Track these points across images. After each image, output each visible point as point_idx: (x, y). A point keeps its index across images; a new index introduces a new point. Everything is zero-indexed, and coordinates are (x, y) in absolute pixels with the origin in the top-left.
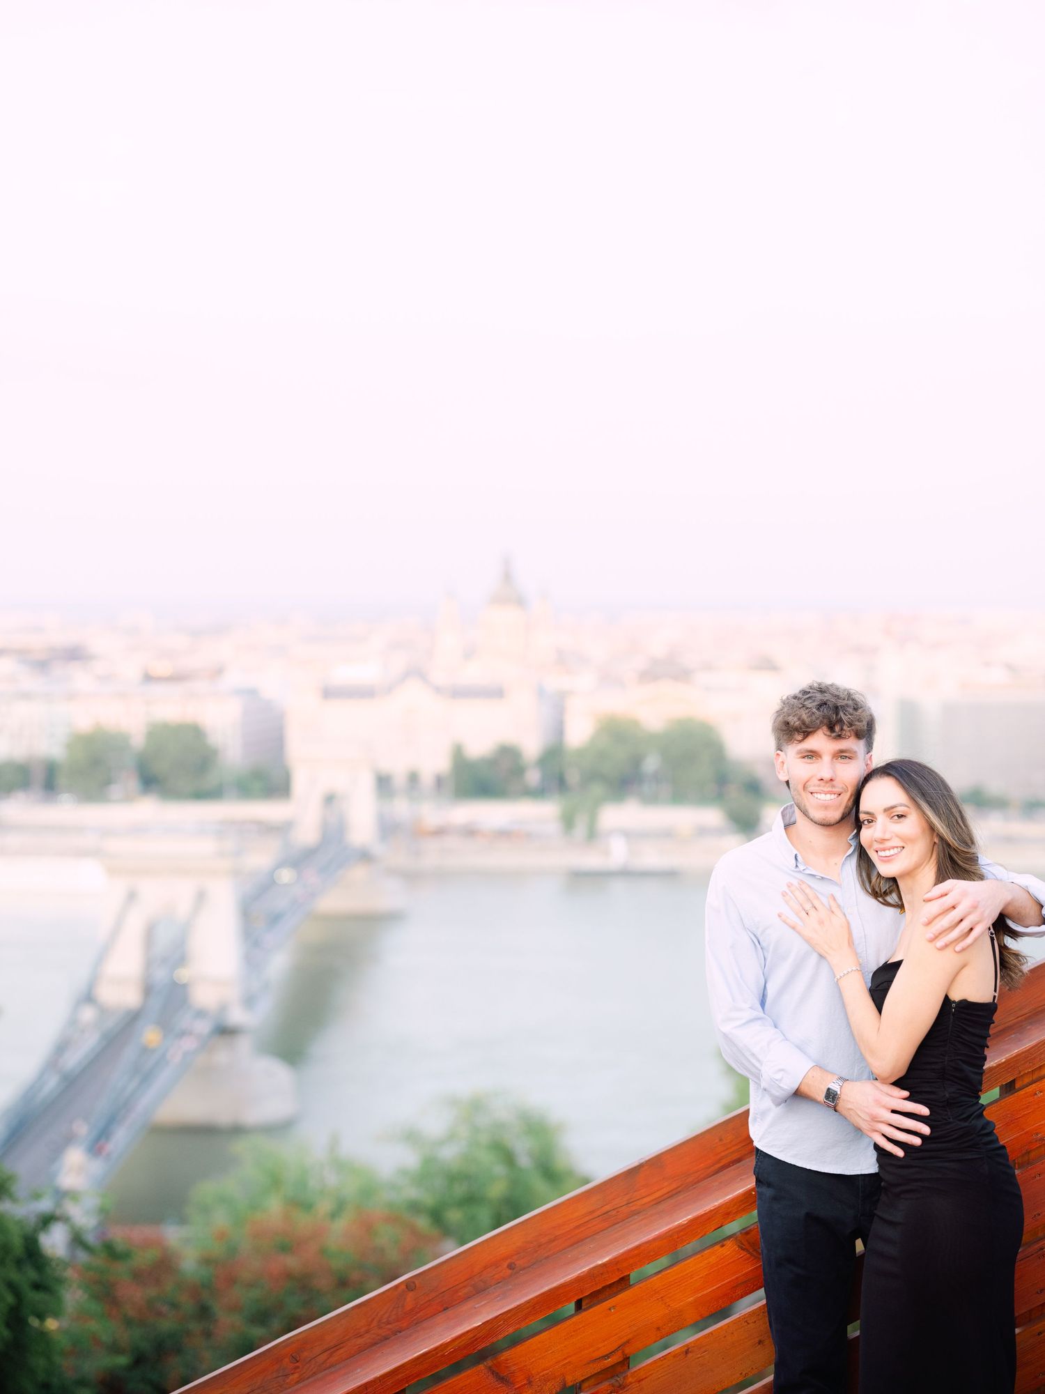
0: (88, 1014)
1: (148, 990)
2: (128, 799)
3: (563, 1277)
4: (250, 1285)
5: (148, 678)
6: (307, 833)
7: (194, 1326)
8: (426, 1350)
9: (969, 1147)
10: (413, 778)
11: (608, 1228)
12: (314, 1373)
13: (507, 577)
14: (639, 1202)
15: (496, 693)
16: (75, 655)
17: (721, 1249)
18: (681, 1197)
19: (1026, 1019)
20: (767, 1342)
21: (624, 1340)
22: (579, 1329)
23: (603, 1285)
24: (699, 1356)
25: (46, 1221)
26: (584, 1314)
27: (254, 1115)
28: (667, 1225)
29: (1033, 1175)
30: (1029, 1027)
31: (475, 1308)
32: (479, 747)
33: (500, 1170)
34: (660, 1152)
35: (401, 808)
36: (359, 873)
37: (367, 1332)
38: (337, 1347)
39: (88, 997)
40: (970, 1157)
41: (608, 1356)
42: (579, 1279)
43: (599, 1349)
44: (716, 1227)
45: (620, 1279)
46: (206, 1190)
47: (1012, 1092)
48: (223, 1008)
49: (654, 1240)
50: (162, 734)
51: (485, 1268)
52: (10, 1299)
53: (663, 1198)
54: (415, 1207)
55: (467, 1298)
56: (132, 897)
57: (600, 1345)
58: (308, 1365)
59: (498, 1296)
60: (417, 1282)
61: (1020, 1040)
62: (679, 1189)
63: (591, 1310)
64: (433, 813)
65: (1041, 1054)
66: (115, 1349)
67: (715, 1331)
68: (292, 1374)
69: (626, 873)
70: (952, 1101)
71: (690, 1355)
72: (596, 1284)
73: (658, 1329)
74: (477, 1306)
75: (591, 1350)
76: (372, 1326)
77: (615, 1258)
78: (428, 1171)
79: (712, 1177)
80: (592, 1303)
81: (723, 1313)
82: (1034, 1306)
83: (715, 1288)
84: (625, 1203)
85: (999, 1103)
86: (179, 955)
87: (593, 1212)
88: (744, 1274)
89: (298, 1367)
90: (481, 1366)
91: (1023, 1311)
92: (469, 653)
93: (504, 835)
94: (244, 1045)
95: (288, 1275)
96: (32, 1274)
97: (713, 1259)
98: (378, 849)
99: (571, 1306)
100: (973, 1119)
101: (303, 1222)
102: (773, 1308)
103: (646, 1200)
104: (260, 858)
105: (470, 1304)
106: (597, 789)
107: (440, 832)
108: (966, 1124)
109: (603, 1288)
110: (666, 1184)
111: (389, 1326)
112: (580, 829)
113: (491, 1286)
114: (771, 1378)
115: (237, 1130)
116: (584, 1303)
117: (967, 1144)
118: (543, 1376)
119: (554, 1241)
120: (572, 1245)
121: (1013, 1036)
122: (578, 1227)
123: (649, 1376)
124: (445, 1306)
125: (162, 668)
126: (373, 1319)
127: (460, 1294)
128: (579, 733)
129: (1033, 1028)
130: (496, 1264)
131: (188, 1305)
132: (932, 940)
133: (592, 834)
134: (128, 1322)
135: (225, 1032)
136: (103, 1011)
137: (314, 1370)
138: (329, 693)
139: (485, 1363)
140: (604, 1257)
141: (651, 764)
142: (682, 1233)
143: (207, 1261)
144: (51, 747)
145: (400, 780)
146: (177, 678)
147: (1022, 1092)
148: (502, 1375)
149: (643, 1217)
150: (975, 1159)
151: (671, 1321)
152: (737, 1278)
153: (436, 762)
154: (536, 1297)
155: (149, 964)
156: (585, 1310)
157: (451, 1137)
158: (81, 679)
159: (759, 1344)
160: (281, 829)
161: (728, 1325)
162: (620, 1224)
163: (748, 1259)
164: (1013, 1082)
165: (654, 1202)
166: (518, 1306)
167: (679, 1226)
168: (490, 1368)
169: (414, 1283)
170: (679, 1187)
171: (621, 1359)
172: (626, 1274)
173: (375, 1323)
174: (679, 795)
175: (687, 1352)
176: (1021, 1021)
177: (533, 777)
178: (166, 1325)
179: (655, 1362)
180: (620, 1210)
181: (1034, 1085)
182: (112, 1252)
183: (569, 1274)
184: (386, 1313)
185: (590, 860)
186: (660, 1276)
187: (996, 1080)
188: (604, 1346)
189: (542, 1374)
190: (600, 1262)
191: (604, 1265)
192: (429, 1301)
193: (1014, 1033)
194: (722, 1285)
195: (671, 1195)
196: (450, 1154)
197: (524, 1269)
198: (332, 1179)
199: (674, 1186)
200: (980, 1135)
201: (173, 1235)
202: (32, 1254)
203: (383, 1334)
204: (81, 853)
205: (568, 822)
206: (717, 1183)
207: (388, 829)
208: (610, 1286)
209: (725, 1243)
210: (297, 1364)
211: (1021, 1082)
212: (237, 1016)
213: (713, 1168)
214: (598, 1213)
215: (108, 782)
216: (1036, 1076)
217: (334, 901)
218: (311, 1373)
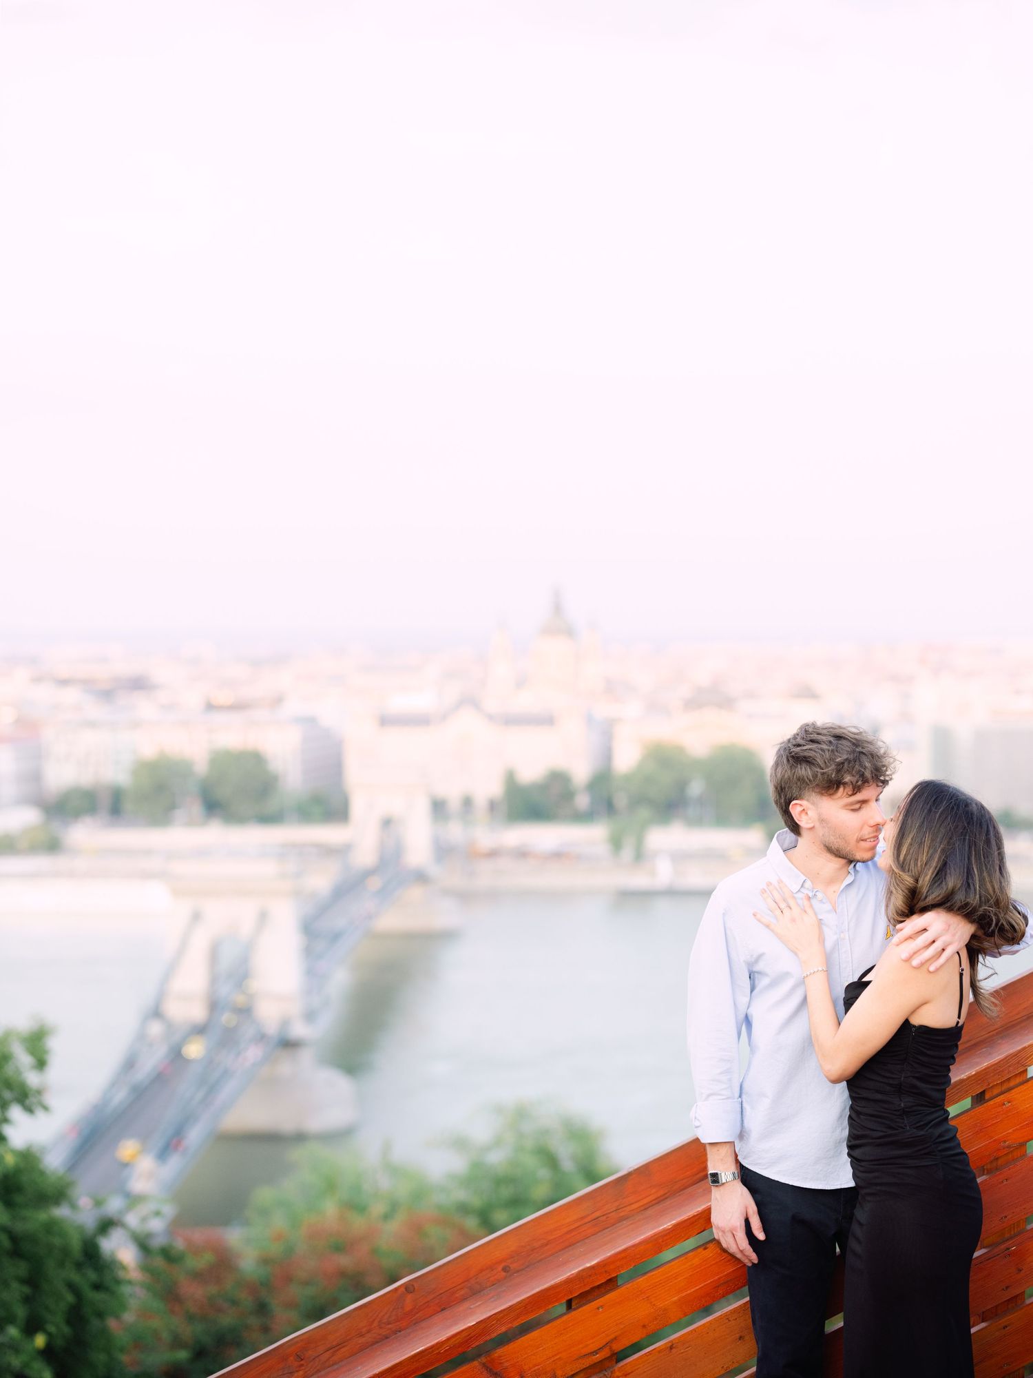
0: (155, 1029)
1: (214, 1006)
2: (190, 823)
3: (553, 1279)
4: (306, 1283)
5: (210, 707)
6: (365, 855)
7: (254, 1321)
8: (423, 1348)
9: (925, 1154)
10: (467, 803)
11: (598, 1232)
12: (318, 1370)
13: (558, 608)
14: (629, 1208)
15: (546, 720)
16: (139, 684)
17: (704, 1252)
18: (668, 1202)
19: (997, 1034)
20: (747, 1338)
21: (613, 1336)
22: (569, 1327)
23: (591, 1286)
24: (682, 1351)
25: (106, 1225)
26: (573, 1313)
27: (318, 1122)
28: (653, 1229)
29: (1001, 1180)
30: (999, 1042)
31: (471, 1308)
32: (531, 772)
33: (544, 1173)
34: (648, 1161)
35: (455, 832)
36: (415, 893)
37: (369, 1331)
38: (340, 1346)
39: (156, 1013)
40: (926, 1164)
41: (596, 1352)
42: (569, 1281)
43: (587, 1345)
44: (700, 1231)
45: (608, 1280)
46: (264, 1195)
47: (982, 1102)
48: (285, 1023)
49: (640, 1243)
50: (225, 761)
51: (482, 1271)
52: (70, 1298)
53: (651, 1204)
54: (464, 1209)
55: (464, 1299)
56: (196, 917)
57: (589, 1342)
58: (312, 1363)
59: (493, 1297)
60: (415, 1285)
61: (990, 1054)
62: (666, 1196)
63: (580, 1309)
64: (486, 836)
65: (1009, 1066)
66: (177, 1343)
67: (697, 1328)
68: (297, 1371)
69: (671, 893)
70: (907, 1110)
71: (674, 1351)
72: (585, 1285)
73: (644, 1326)
74: (472, 1307)
75: (581, 1346)
76: (373, 1326)
77: (603, 1261)
78: (477, 1174)
79: (699, 1184)
80: (581, 1303)
81: (707, 1310)
82: (1000, 1302)
83: (697, 1288)
84: (614, 1209)
85: (969, 1113)
86: (241, 974)
87: (582, 1218)
88: (726, 1275)
89: (302, 1365)
90: (476, 1363)
91: (989, 1307)
92: (521, 683)
93: (558, 856)
94: (306, 1057)
95: (342, 1274)
96: (92, 1276)
97: (696, 1261)
98: (434, 870)
99: (562, 1308)
100: (930, 1128)
101: (358, 1223)
102: (755, 1306)
103: (634, 1206)
104: (321, 881)
105: (466, 1305)
106: (644, 813)
107: (493, 854)
108: (922, 1133)
109: (592, 1289)
110: (654, 1191)
111: (390, 1326)
112: (627, 853)
113: (487, 1288)
114: (754, 1369)
115: (300, 1138)
116: (573, 1304)
117: (923, 1152)
118: (535, 1371)
119: (547, 1245)
120: (563, 1249)
121: (984, 1050)
122: (568, 1232)
123: (635, 1370)
124: (442, 1307)
125: (223, 697)
126: (374, 1320)
127: (457, 1295)
128: (626, 759)
129: (1004, 1042)
130: (491, 1268)
131: (247, 1301)
132: (908, 960)
133: (640, 856)
134: (190, 1318)
135: (288, 1044)
136: (170, 1026)
137: (318, 1368)
138: (386, 721)
139: (480, 1360)
140: (593, 1260)
141: (696, 788)
142: (665, 1238)
143: (265, 1261)
144: (117, 774)
145: (454, 804)
146: (238, 707)
147: (991, 1102)
148: (495, 1371)
149: (631, 1222)
150: (930, 1165)
151: (656, 1319)
152: (719, 1279)
153: (489, 787)
154: (528, 1298)
155: (214, 980)
156: (575, 1309)
157: (497, 1143)
158: (145, 708)
159: (740, 1340)
160: (339, 852)
161: (710, 1322)
162: (609, 1229)
163: (729, 1261)
164: (984, 1092)
165: (642, 1208)
166: (510, 1307)
167: (664, 1230)
168: (484, 1365)
169: (413, 1285)
170: (666, 1193)
171: (609, 1355)
172: (613, 1276)
173: (376, 1324)
174: (722, 819)
175: (671, 1348)
176: (993, 1035)
177: (583, 801)
178: (227, 1320)
179: (641, 1357)
180: (609, 1215)
181: (1002, 1096)
182: (168, 1255)
183: (559, 1277)
184: (386, 1313)
185: (638, 880)
186: (646, 1277)
187: (967, 1091)
188: (592, 1343)
189: (534, 1369)
190: (588, 1265)
191: (592, 1267)
192: (428, 1301)
193: (985, 1047)
194: (705, 1285)
195: (659, 1200)
196: (496, 1158)
197: (518, 1271)
198: (384, 1183)
199: (661, 1193)
200: (936, 1143)
201: (234, 1237)
202: (91, 1255)
203: (384, 1333)
204: (146, 875)
205: (616, 843)
206: (701, 1190)
207: (443, 851)
208: (599, 1287)
209: (708, 1246)
210: (302, 1362)
211: (990, 1093)
212: (299, 1030)
213: (698, 1176)
214: (589, 1219)
215: (172, 807)
216: (1005, 1087)
217: (392, 920)
218: (315, 1370)
